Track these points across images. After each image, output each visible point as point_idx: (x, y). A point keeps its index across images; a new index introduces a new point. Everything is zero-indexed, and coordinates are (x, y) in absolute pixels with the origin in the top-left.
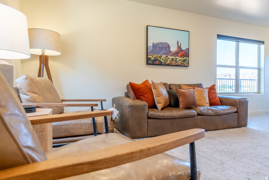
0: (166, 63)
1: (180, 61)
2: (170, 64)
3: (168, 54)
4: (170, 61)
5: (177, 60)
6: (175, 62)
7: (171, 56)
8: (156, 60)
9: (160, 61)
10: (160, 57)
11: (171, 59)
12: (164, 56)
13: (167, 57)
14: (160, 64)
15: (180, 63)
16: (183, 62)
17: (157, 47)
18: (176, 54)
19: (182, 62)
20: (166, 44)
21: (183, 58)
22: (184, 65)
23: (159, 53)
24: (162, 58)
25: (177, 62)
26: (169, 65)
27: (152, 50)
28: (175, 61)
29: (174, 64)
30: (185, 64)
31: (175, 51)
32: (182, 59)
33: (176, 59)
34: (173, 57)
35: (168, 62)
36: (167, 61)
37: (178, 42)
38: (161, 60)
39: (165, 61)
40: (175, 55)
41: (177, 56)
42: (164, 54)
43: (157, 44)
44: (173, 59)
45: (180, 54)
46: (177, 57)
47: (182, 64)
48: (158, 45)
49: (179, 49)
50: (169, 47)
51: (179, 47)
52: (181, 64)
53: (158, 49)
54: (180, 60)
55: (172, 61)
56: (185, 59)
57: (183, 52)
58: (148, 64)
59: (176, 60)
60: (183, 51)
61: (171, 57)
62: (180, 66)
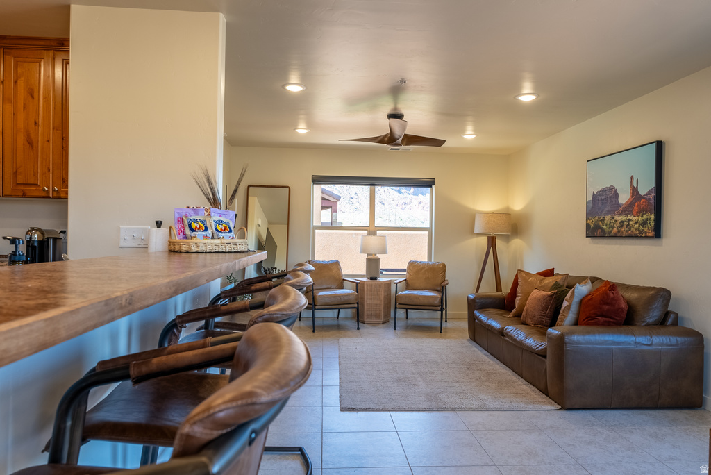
0: (611, 231)
1: (637, 225)
2: (618, 235)
3: (615, 210)
4: (618, 228)
5: (631, 222)
6: (626, 229)
7: (620, 214)
8: (597, 227)
9: (603, 230)
10: (603, 221)
11: (620, 222)
12: (608, 219)
13: (613, 218)
14: (603, 235)
15: (636, 229)
16: (643, 227)
17: (598, 199)
18: (628, 209)
19: (641, 228)
20: (612, 188)
21: (642, 216)
22: (644, 235)
23: (601, 213)
24: (605, 222)
25: (630, 229)
26: (615, 236)
27: (592, 207)
28: (627, 226)
29: (625, 234)
30: (646, 233)
31: (627, 202)
32: (640, 219)
33: (629, 220)
34: (623, 218)
35: (615, 230)
36: (613, 227)
37: (632, 178)
38: (605, 227)
39: (609, 228)
40: (627, 212)
41: (631, 212)
42: (609, 212)
43: (599, 193)
44: (623, 222)
45: (636, 208)
46: (630, 217)
47: (641, 232)
48: (600, 195)
49: (635, 194)
50: (616, 195)
51: (635, 190)
52: (637, 232)
53: (600, 204)
54: (636, 223)
55: (622, 226)
56: (647, 219)
57: (642, 201)
58: (587, 236)
59: (629, 225)
60: (642, 197)
61: (618, 218)
62: (636, 237)
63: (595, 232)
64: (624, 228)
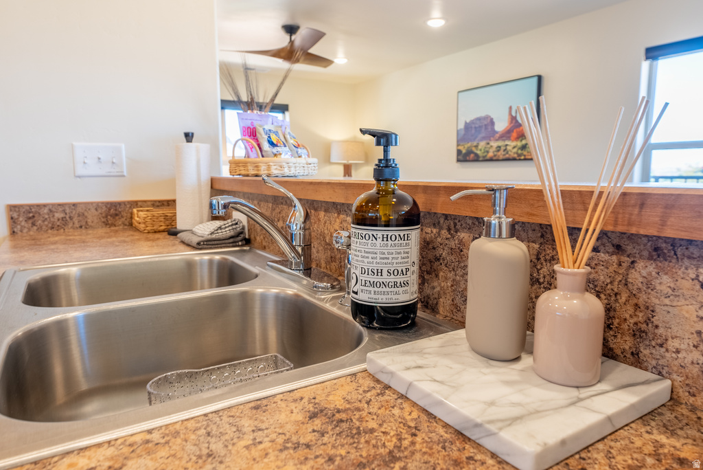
0: (486, 156)
1: (515, 150)
2: (494, 158)
3: (490, 137)
4: (493, 152)
5: (508, 147)
6: (503, 153)
7: (497, 140)
8: (469, 152)
9: (477, 155)
10: (476, 147)
11: (497, 147)
12: (482, 144)
13: (488, 144)
14: (477, 159)
15: (514, 153)
16: (522, 150)
17: (471, 127)
18: (506, 135)
19: (520, 152)
20: (487, 117)
21: (521, 141)
22: (522, 158)
23: (474, 140)
24: (480, 147)
25: (507, 153)
26: (491, 160)
27: (465, 135)
28: (504, 150)
29: (501, 157)
30: (525, 156)
31: (505, 129)
32: (519, 144)
33: (507, 145)
34: (500, 143)
35: (491, 154)
36: (488, 152)
37: (511, 108)
38: (478, 152)
39: (484, 152)
40: (504, 138)
41: (509, 138)
42: (483, 138)
43: (472, 122)
44: (500, 147)
45: (514, 135)
46: (507, 142)
47: (519, 155)
48: (473, 124)
49: (514, 122)
50: (492, 123)
51: (513, 119)
52: (516, 156)
53: (473, 131)
54: (514, 147)
55: (498, 151)
56: (526, 144)
57: (521, 127)
58: (458, 160)
59: (506, 149)
60: (521, 125)
61: (494, 144)
62: (514, 159)
63: (465, 157)
64: (501, 152)
